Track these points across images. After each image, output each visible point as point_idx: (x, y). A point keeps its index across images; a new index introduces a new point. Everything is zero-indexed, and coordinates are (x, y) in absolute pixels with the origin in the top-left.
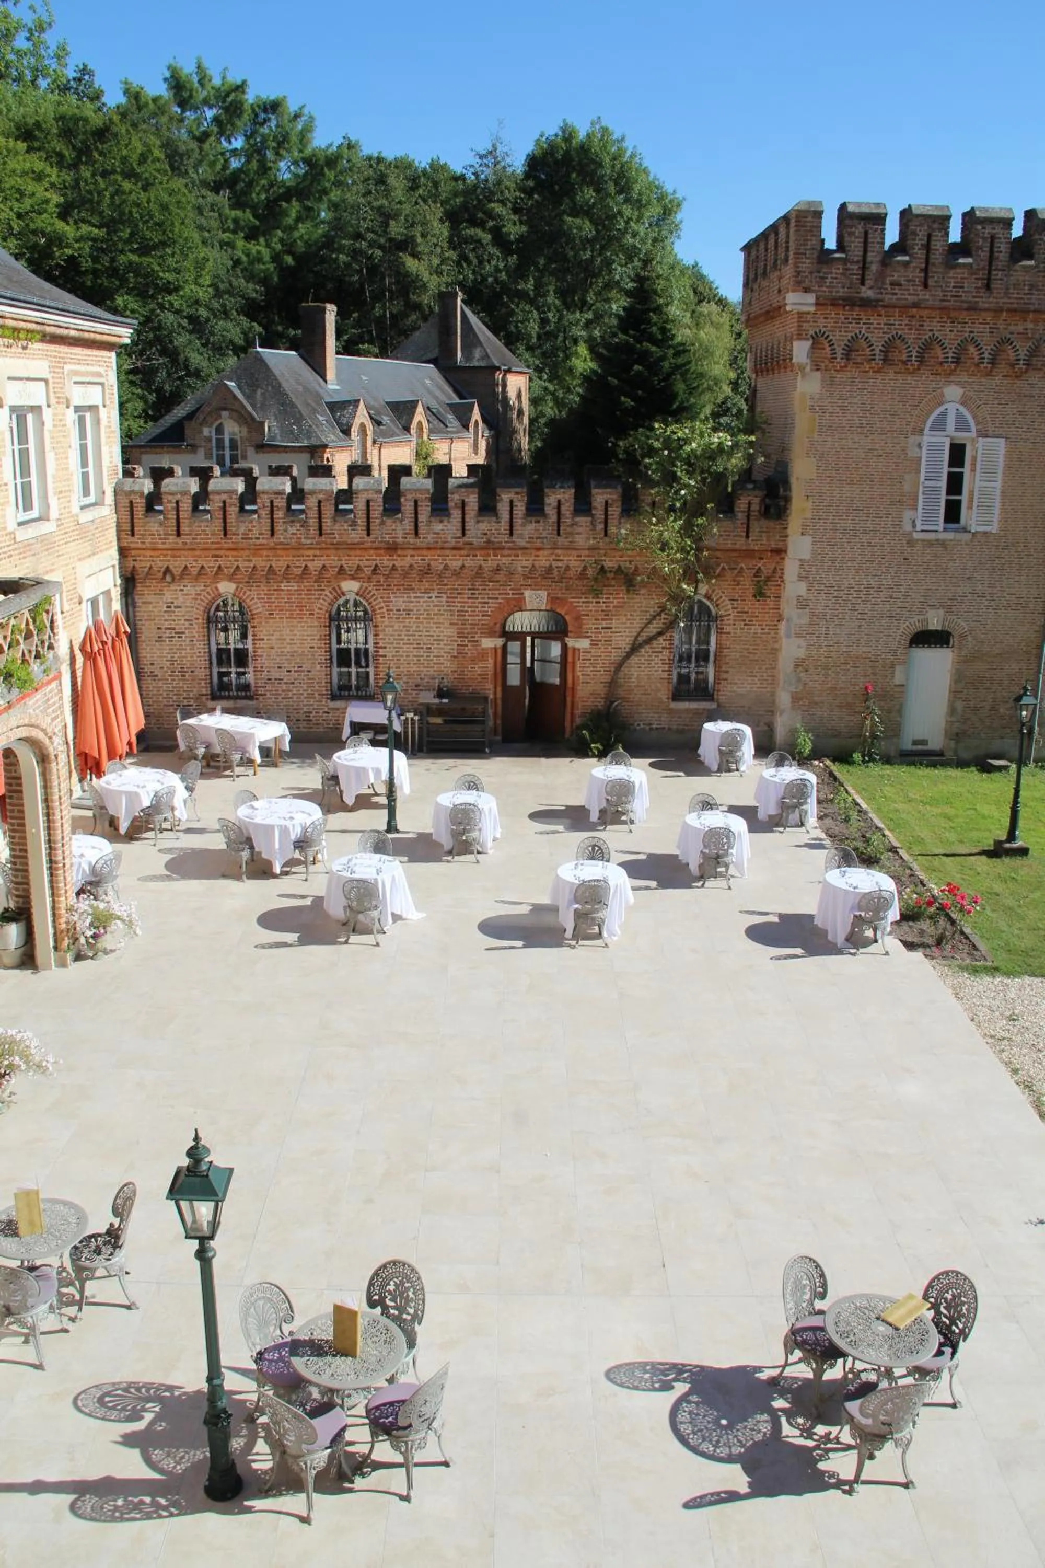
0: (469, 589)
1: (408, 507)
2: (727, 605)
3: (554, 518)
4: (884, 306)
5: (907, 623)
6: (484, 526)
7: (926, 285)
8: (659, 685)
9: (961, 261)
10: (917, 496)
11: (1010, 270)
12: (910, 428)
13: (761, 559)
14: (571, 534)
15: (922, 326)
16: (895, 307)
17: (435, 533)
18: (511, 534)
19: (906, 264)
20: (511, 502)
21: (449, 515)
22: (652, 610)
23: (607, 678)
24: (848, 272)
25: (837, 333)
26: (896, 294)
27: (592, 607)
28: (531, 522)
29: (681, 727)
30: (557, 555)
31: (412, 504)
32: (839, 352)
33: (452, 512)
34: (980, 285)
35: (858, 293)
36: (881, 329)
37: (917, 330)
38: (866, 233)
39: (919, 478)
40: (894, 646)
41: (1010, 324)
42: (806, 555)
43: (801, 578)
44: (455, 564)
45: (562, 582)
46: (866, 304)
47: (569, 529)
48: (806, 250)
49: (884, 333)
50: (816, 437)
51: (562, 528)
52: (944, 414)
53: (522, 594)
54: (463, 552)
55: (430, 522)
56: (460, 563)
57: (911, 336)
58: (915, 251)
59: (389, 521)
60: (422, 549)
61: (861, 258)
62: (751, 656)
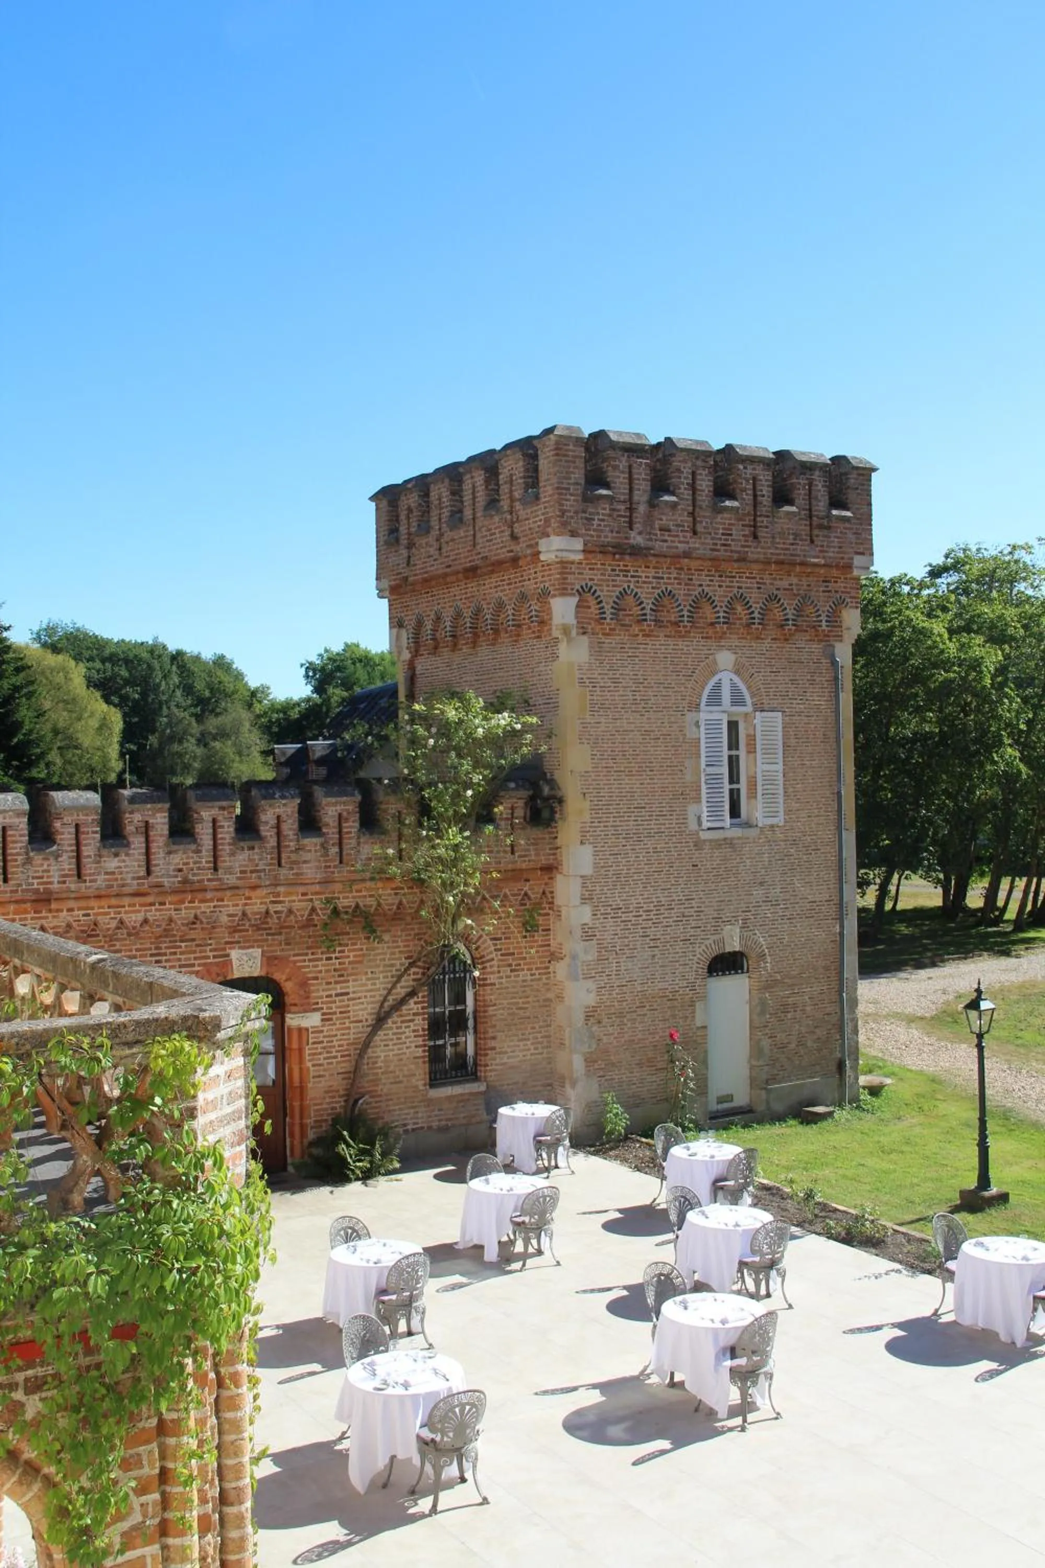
0: (152, 955)
1: (65, 836)
2: (489, 947)
3: (273, 842)
4: (654, 555)
5: (703, 947)
6: (177, 859)
7: (695, 533)
8: (413, 1067)
9: (728, 503)
10: (700, 786)
11: (774, 516)
12: (685, 703)
13: (527, 880)
14: (296, 862)
15: (691, 580)
16: (665, 556)
17: (106, 873)
18: (216, 869)
19: (674, 506)
20: (214, 821)
21: (128, 845)
22: (398, 962)
23: (347, 1066)
24: (616, 513)
25: (605, 588)
26: (666, 541)
27: (321, 966)
28: (243, 849)
29: (443, 1123)
30: (278, 895)
31: (73, 830)
32: (608, 611)
33: (131, 839)
34: (747, 533)
35: (627, 538)
36: (650, 583)
37: (686, 584)
38: (630, 467)
39: (699, 763)
40: (691, 977)
41: (775, 579)
42: (588, 870)
43: (585, 900)
44: (134, 918)
45: (280, 934)
46: (636, 552)
47: (294, 857)
48: (569, 484)
49: (653, 588)
50: (589, 719)
51: (283, 855)
52: (718, 686)
53: (228, 955)
54: (150, 899)
55: (100, 856)
56: (140, 917)
57: (680, 592)
58: (682, 491)
59: (37, 858)
60: (89, 898)
61: (627, 497)
62: (521, 1012)
